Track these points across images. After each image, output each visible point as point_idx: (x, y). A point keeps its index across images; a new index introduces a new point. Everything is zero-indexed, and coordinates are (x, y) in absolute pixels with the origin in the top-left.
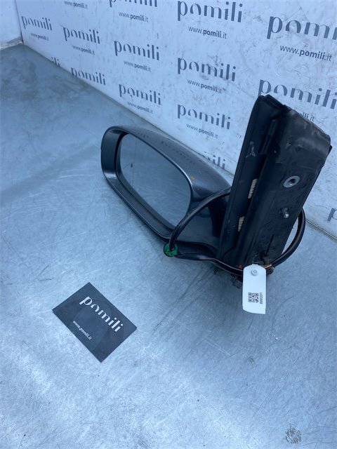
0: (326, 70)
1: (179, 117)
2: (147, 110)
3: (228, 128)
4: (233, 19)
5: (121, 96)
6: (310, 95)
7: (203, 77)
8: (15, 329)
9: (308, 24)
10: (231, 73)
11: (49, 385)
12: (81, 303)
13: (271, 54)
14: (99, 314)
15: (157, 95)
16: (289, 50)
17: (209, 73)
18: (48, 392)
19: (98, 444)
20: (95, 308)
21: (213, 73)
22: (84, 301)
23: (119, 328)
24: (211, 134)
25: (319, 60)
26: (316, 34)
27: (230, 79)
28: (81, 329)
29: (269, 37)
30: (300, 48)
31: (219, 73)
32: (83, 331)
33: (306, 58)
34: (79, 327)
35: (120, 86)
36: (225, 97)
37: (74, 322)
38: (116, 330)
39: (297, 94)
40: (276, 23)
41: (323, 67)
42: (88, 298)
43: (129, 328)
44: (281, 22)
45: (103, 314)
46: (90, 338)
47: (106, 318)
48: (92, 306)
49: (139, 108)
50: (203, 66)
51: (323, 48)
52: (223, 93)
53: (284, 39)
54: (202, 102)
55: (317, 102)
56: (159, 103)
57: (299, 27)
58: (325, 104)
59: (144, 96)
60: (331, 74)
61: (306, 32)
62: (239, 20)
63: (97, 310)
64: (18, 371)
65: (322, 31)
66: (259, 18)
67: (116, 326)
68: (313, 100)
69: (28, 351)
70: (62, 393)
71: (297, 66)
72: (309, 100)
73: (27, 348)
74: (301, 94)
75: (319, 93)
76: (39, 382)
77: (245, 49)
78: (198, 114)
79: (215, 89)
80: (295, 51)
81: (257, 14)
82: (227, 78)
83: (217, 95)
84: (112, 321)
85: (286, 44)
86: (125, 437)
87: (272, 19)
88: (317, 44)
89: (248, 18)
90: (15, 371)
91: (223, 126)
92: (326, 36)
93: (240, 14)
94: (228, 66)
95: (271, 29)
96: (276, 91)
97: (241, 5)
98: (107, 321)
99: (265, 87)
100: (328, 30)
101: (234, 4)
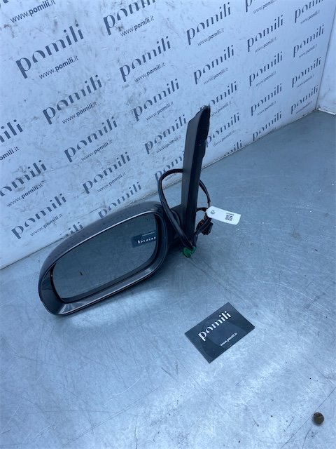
0: (98, 111)
1: (19, 237)
4: (15, 134)
6: (100, 131)
7: (19, 190)
8: (225, 393)
9: (70, 97)
10: (40, 167)
11: (272, 363)
12: (204, 340)
13: (59, 131)
14: (215, 327)
16: (69, 119)
17: (22, 183)
18: (278, 364)
20: (209, 330)
21: (25, 180)
22: (203, 338)
23: (228, 314)
24: (57, 218)
25: (91, 110)
26: (79, 98)
27: (42, 170)
28: (228, 340)
29: (50, 123)
30: (75, 112)
31: (30, 176)
32: (229, 339)
33: (83, 115)
34: (226, 342)
36: (47, 185)
37: (221, 345)
38: (230, 316)
40: (50, 112)
41: (95, 111)
42: (200, 335)
43: (228, 308)
44: (52, 109)
45: (216, 325)
46: (236, 334)
47: (219, 322)
48: (208, 332)
50: (13, 183)
51: (88, 102)
52: (44, 184)
53: (61, 116)
54: (31, 207)
55: (106, 132)
57: (65, 102)
58: (111, 129)
60: (102, 111)
61: (72, 101)
62: (21, 130)
63: (212, 329)
64: (263, 387)
65: (81, 94)
66: (35, 118)
67: (226, 316)
68: (103, 132)
69: (245, 381)
70: (279, 354)
71: (80, 123)
72: (102, 135)
73: (243, 382)
74: (95, 135)
76: (271, 371)
77: (39, 144)
78: (35, 217)
79: (36, 188)
80: (73, 117)
81: (32, 117)
82: (39, 172)
83: (40, 191)
84: (222, 318)
85: (65, 118)
87: (45, 112)
88: (83, 103)
89: (27, 124)
90: (263, 390)
91: (60, 204)
92: (85, 95)
93: (18, 126)
94: (35, 165)
95: (48, 118)
96: (79, 148)
97: (15, 121)
98: (221, 322)
99: (71, 152)
100: (83, 91)
101: (9, 124)
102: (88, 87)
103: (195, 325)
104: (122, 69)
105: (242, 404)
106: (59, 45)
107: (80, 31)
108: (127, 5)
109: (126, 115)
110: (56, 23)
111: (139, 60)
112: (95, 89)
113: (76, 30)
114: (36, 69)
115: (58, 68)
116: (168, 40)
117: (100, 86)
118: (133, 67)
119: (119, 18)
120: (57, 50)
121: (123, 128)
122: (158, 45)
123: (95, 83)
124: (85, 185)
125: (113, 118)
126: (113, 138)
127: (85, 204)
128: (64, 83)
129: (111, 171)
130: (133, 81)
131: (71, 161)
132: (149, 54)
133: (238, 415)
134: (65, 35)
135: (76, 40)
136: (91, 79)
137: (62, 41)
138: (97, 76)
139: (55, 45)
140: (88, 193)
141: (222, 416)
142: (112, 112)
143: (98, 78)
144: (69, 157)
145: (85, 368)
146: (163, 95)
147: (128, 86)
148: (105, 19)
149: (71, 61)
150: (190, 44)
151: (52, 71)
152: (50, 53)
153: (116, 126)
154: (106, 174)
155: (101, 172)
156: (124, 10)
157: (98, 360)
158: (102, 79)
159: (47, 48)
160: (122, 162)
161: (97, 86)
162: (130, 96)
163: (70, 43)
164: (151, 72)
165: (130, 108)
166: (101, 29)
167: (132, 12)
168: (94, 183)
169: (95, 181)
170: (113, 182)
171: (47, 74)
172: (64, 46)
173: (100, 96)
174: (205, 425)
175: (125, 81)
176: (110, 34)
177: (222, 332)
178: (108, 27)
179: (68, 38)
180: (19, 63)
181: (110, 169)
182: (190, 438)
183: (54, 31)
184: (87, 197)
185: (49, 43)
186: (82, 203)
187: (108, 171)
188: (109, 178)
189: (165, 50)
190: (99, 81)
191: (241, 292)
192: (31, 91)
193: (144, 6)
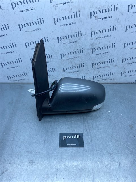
0: (77, 44)
2: (23, 79)
3: (55, 71)
5: (9, 80)
6: (76, 52)
9: (68, 36)
10: (50, 56)
11: (79, 163)
12: (64, 139)
13: (61, 46)
14: (71, 138)
15: (25, 73)
16: (66, 43)
18: (81, 164)
19: (104, 163)
20: (68, 137)
23: (79, 137)
24: (50, 75)
25: (75, 43)
26: (71, 37)
27: (51, 57)
28: (71, 145)
29: (59, 42)
33: (71, 44)
35: (8, 77)
36: (51, 63)
37: (68, 144)
38: (79, 138)
39: (72, 53)
40: (60, 39)
42: (64, 137)
43: (81, 135)
44: (61, 38)
45: (72, 137)
46: (76, 144)
47: (73, 137)
48: (67, 138)
49: (18, 80)
51: (74, 40)
52: (50, 62)
53: (63, 41)
55: (78, 53)
56: (27, 75)
57: (66, 37)
58: (80, 53)
59: (20, 75)
60: (79, 45)
61: (69, 38)
62: (48, 41)
63: (69, 137)
64: (69, 167)
65: (73, 36)
66: (54, 39)
67: (78, 137)
68: (77, 53)
69: (65, 161)
70: (84, 162)
71: (69, 46)
72: (76, 53)
73: (64, 161)
75: (78, 50)
76: (77, 165)
77: (52, 48)
80: (67, 43)
81: (53, 38)
82: (50, 57)
84: (76, 137)
86: (107, 156)
87: (58, 38)
88: (73, 39)
89: (51, 40)
90: (68, 168)
91: (53, 71)
92: (74, 37)
93: (48, 40)
94: (49, 54)
95: (58, 40)
96: (66, 55)
97: (47, 37)
98: (74, 138)
99: (62, 55)
100: (74, 35)
101: (45, 38)
102: (76, 35)
103: (65, 133)
104: (92, 32)
105: (58, 167)
106: (70, 17)
107: (79, 14)
108: (102, 9)
109: (88, 49)
110: (71, 9)
111: (100, 31)
112: (79, 36)
113: (78, 13)
114: (60, 23)
115: (67, 25)
116: (116, 27)
117: (81, 36)
118: (97, 33)
119: (97, 13)
120: (69, 18)
121: (85, 54)
122: (111, 28)
123: (79, 34)
124: (64, 69)
125: (82, 49)
126: (80, 56)
127: (62, 75)
128: (68, 31)
129: (75, 68)
130: (95, 38)
131: (62, 58)
132: (105, 30)
133: (53, 169)
134: (74, 14)
135: (77, 17)
136: (78, 32)
137: (72, 16)
138: (81, 32)
139: (69, 16)
140: (64, 72)
141: (48, 165)
142: (83, 47)
143: (81, 33)
144: (61, 56)
145: (25, 123)
146: (106, 47)
147: (92, 39)
148: (91, 12)
149: (73, 23)
150: (126, 31)
151: (65, 25)
152: (66, 19)
153: (83, 52)
154: (73, 68)
155: (71, 67)
156: (100, 11)
157: (29, 124)
158: (83, 33)
159: (66, 17)
160: (81, 66)
161: (80, 35)
162: (92, 43)
163: (74, 17)
164: (104, 37)
165: (91, 48)
166: (88, 16)
167: (103, 12)
168: (67, 69)
169: (68, 69)
170: (75, 72)
171: (63, 25)
172: (72, 18)
173: (80, 39)
174: (41, 164)
175: (92, 37)
176: (91, 18)
177: (72, 141)
178: (91, 15)
179: (74, 15)
180: (54, 19)
181: (75, 67)
182: (34, 164)
183: (70, 12)
184: (63, 73)
185: (67, 15)
186: (61, 74)
187: (74, 67)
188: (74, 70)
189: (113, 30)
190: (81, 34)
191: (90, 133)
192: (55, 29)
193: (109, 11)
